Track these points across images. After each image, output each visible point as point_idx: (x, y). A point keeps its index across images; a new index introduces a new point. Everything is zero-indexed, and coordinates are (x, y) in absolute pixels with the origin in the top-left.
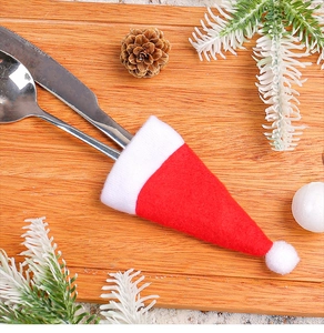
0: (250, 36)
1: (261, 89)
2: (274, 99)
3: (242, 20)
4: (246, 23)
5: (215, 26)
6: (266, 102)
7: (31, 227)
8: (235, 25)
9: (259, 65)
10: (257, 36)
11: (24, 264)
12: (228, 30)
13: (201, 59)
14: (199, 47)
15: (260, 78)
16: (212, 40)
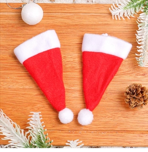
0: (137, 11)
1: (138, 37)
2: (143, 43)
3: (135, 4)
4: (137, 5)
5: (122, 4)
6: (139, 43)
7: (33, 116)
8: (132, 5)
9: (139, 26)
10: (141, 12)
11: (28, 132)
12: (128, 7)
13: (113, 18)
14: (113, 13)
15: (138, 32)
16: (120, 11)
